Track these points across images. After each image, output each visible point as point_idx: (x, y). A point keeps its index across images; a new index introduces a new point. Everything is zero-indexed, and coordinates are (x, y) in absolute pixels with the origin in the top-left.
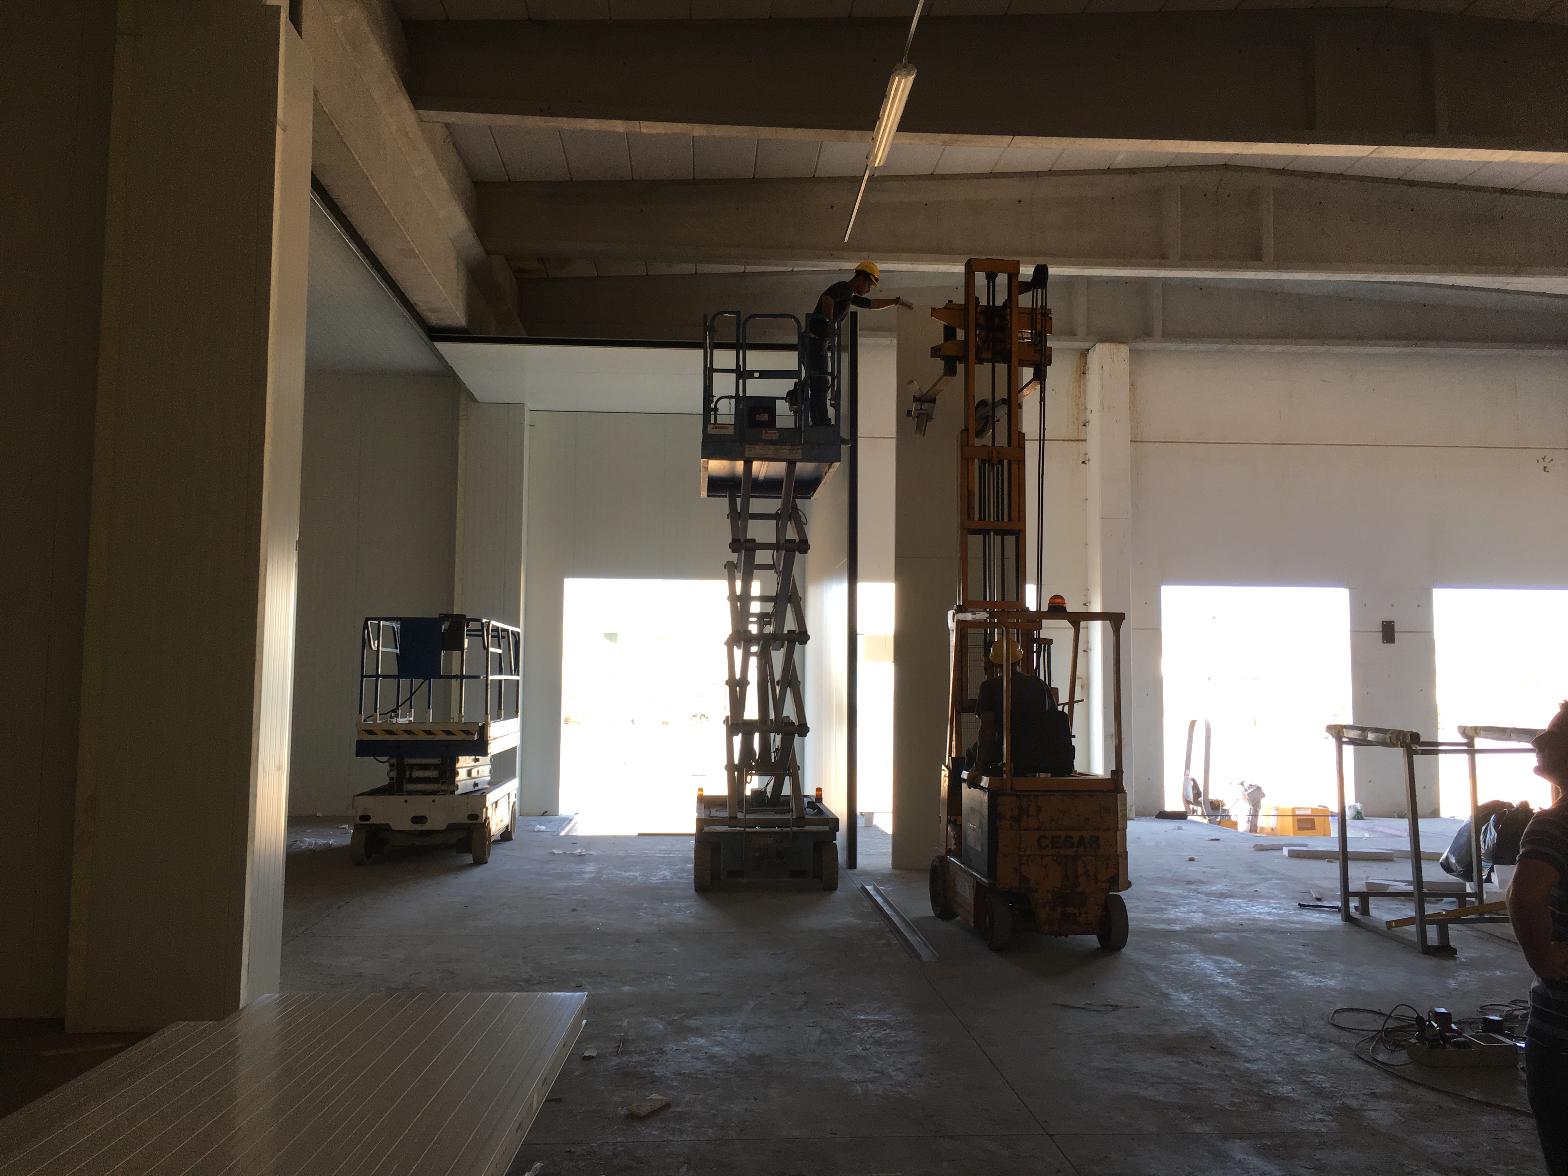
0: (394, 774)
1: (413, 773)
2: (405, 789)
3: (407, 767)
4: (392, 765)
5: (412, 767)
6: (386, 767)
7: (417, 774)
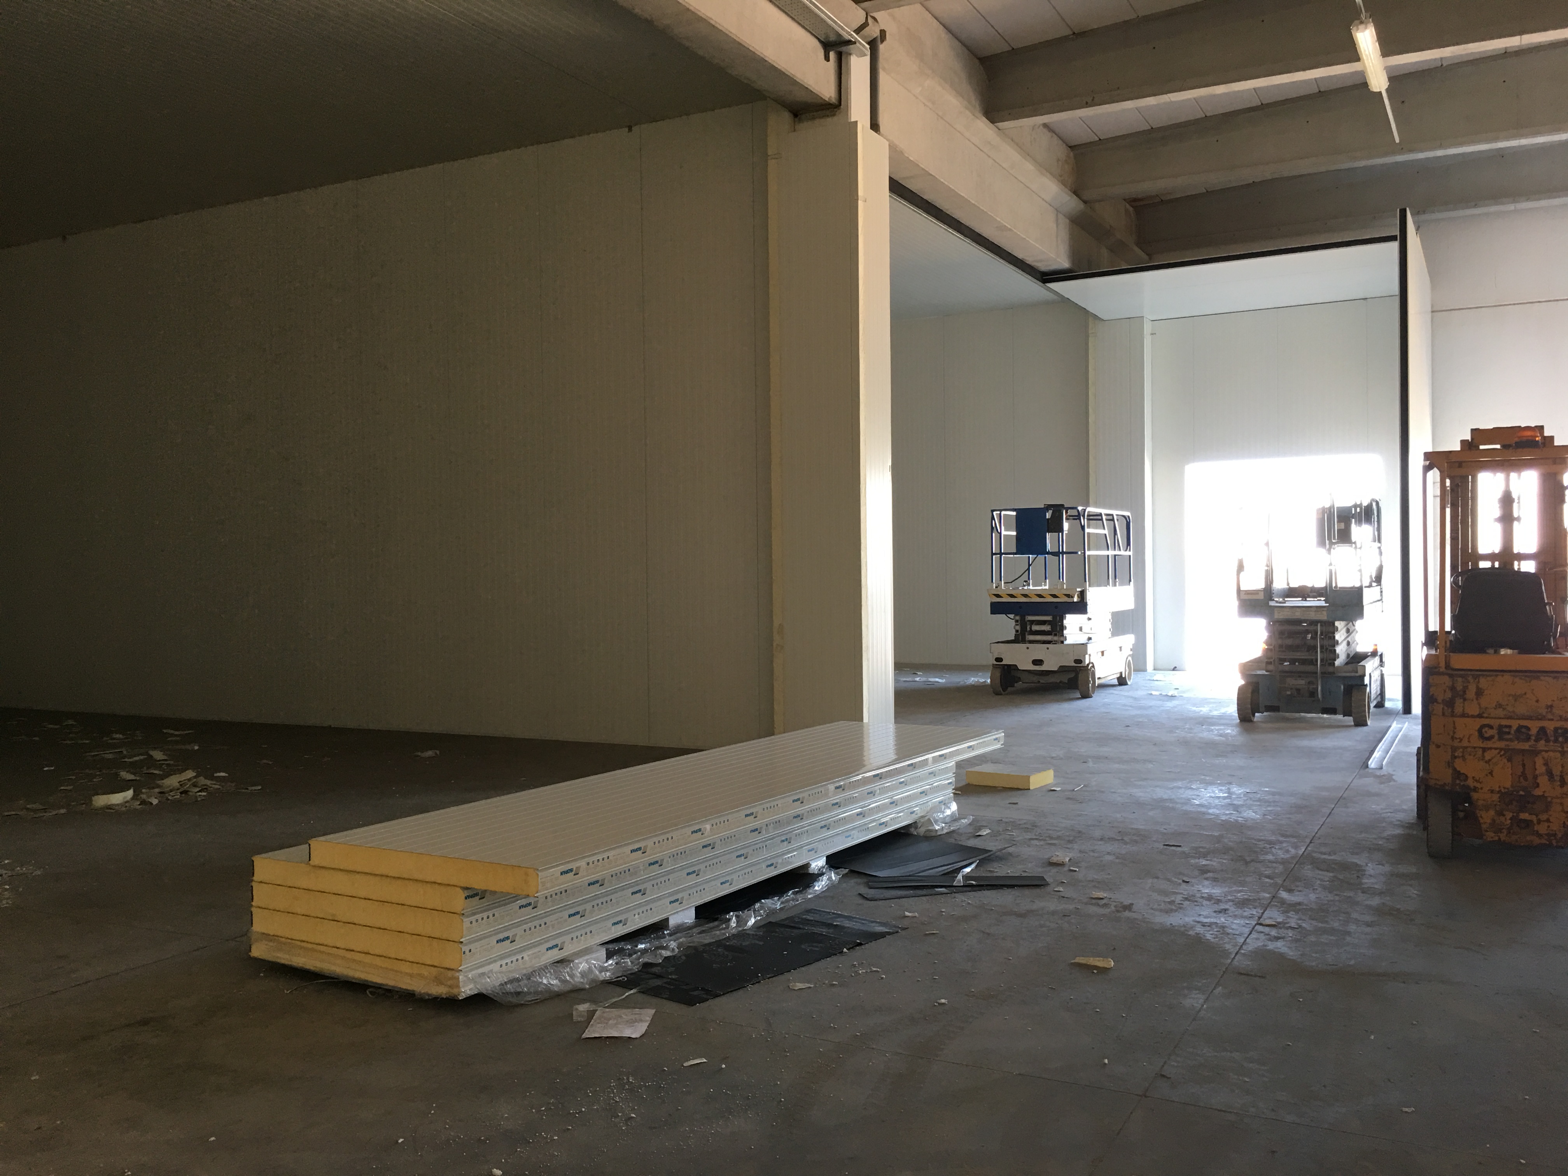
0: (1018, 628)
1: (1033, 626)
2: (1027, 639)
3: (1028, 623)
4: (1017, 621)
5: (1032, 622)
6: (1013, 623)
7: (1035, 628)
